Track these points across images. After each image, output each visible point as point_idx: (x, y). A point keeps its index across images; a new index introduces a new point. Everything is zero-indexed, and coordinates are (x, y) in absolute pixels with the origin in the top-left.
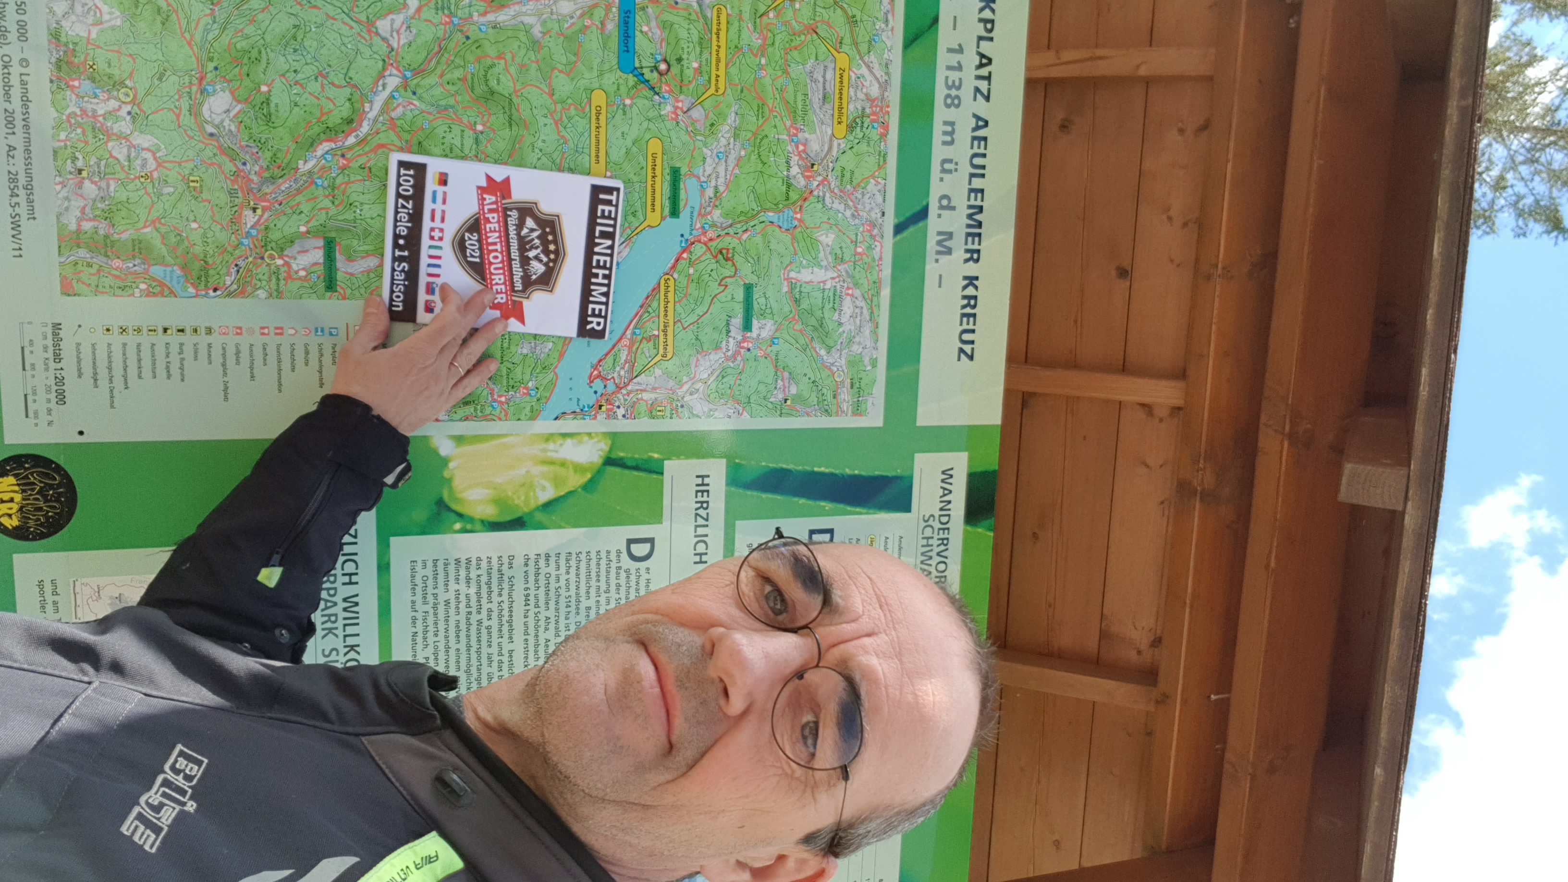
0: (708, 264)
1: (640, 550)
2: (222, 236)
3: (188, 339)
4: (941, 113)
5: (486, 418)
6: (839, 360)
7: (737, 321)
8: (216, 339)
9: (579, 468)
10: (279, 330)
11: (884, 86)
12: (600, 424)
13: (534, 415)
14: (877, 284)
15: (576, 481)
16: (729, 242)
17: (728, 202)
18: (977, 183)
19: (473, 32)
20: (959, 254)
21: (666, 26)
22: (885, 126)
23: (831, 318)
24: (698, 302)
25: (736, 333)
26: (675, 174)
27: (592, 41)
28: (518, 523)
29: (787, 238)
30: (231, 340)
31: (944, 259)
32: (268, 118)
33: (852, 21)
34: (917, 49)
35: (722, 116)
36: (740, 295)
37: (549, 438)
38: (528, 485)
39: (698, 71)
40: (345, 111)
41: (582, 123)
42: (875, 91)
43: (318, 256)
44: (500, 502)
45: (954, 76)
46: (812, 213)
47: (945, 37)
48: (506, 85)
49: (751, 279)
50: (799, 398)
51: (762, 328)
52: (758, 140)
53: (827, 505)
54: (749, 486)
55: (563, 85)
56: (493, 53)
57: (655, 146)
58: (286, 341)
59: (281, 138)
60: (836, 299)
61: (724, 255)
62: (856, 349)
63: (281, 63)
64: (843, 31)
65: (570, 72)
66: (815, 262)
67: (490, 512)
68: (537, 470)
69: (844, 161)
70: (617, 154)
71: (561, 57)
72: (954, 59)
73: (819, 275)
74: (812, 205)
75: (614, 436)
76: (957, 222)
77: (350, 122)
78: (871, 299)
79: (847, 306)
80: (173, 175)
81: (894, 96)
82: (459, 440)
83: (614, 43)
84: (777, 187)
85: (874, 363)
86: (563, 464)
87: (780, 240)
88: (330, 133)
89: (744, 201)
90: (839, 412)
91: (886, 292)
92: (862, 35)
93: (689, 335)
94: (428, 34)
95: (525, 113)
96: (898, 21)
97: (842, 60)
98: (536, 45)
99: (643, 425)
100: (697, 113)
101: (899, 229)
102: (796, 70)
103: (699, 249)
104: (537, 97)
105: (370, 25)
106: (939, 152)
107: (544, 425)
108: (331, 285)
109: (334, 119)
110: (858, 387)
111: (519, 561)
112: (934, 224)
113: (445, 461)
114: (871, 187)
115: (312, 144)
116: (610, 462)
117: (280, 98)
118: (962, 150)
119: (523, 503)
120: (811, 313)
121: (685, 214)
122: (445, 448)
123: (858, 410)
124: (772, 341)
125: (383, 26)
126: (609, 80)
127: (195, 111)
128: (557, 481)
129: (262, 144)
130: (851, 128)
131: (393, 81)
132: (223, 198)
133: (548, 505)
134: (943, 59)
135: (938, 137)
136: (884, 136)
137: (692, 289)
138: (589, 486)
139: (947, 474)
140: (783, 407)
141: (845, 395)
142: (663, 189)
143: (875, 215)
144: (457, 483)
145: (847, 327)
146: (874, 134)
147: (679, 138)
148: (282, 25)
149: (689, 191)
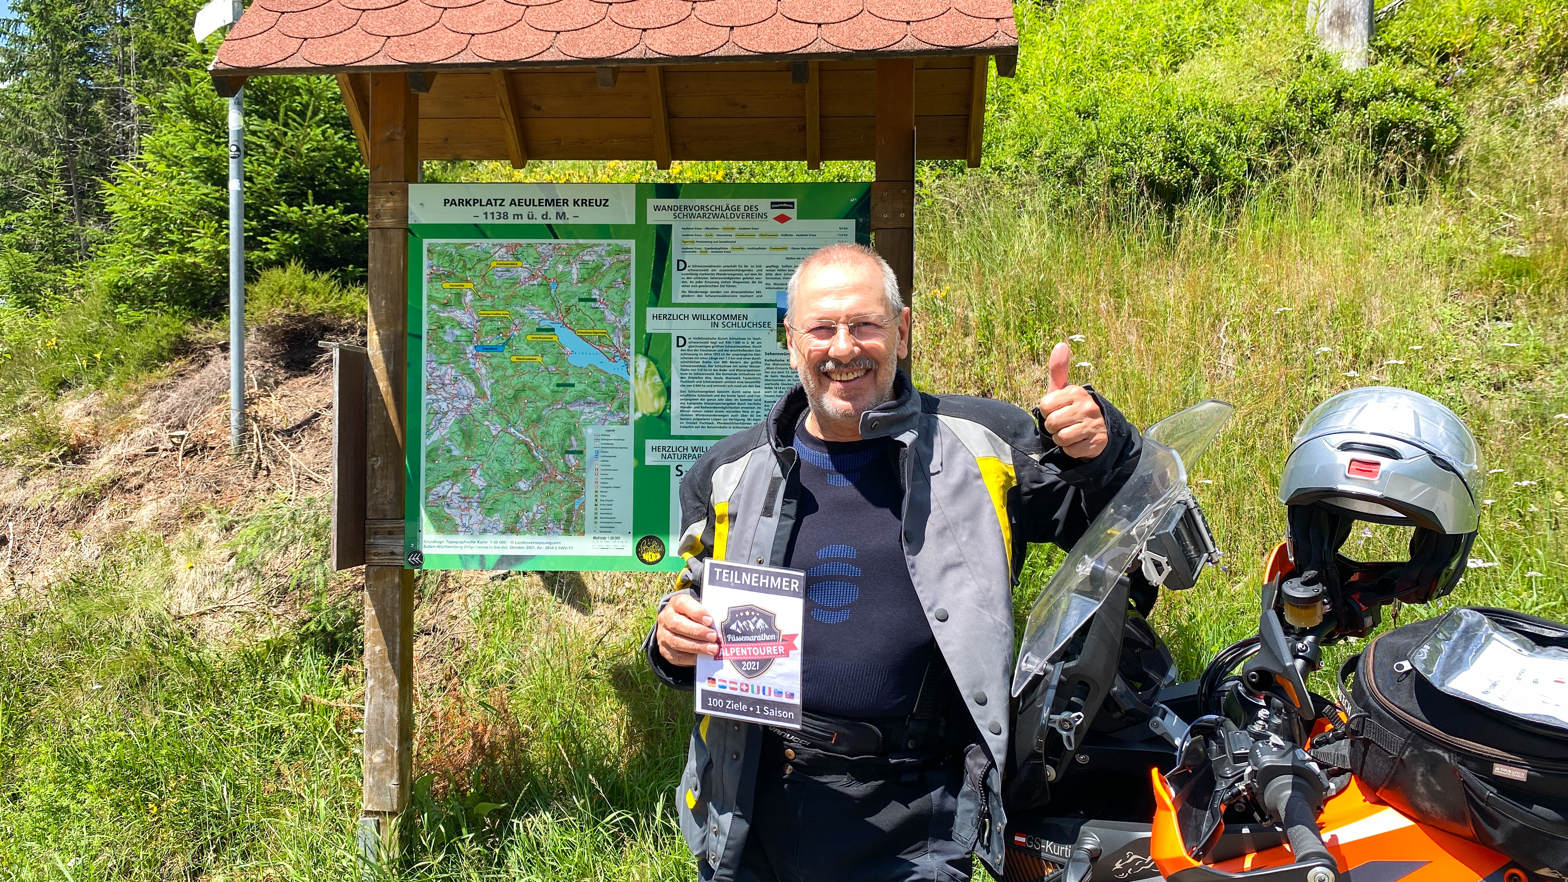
0: (571, 317)
1: (681, 342)
2: (565, 486)
3: (599, 498)
4: (510, 221)
5: (628, 400)
6: (608, 260)
7: (593, 304)
8: (599, 490)
9: (648, 366)
10: (597, 469)
11: (502, 246)
12: (632, 358)
13: (628, 383)
14: (577, 245)
15: (653, 367)
16: (563, 308)
17: (547, 309)
18: (536, 203)
19: (494, 403)
20: (565, 209)
21: (487, 334)
22: (517, 245)
23: (591, 265)
24: (585, 320)
25: (598, 305)
26: (539, 330)
27: (495, 361)
28: (668, 389)
29: (561, 285)
30: (600, 485)
31: (567, 216)
32: (526, 470)
33: (479, 261)
34: (488, 233)
35: (517, 312)
36: (583, 303)
37: (636, 377)
38: (654, 385)
39: (502, 322)
40: (523, 446)
41: (523, 365)
42: (504, 250)
43: (571, 456)
44: (660, 395)
45: (496, 216)
46: (551, 274)
47: (481, 221)
48: (511, 392)
49: (577, 299)
50: (623, 277)
51: (596, 293)
52: (525, 298)
53: (667, 263)
54: (658, 296)
55: (510, 372)
56: (500, 397)
57: (529, 338)
58: (600, 468)
59: (533, 467)
60: (584, 263)
61: (568, 310)
62: (603, 253)
63: (508, 466)
64: (483, 264)
65: (505, 369)
66: (570, 272)
67: (663, 400)
68: (648, 382)
69: (531, 261)
70: (533, 352)
71: (501, 373)
72: (490, 216)
73: (574, 271)
74: (548, 275)
75: (636, 353)
76: (552, 210)
77: (526, 444)
78: (583, 247)
79: (587, 258)
80: (546, 500)
81: (505, 241)
82: (636, 410)
83: (494, 353)
84: (542, 289)
85: (609, 245)
86: (646, 372)
87: (562, 287)
88: (530, 451)
89: (547, 303)
90: (629, 259)
91: (581, 241)
92: (484, 256)
93: (598, 323)
94: (496, 418)
95: (520, 385)
96: (478, 241)
97: (494, 264)
98: (497, 381)
99: (632, 341)
100: (517, 322)
101: (556, 237)
102: (499, 283)
103: (566, 320)
104: (514, 381)
105: (494, 437)
106: (525, 221)
107: (632, 379)
108: (581, 452)
109: (525, 449)
110: (620, 251)
111: (683, 389)
112: (553, 221)
113: (644, 415)
114: (540, 250)
115: (534, 457)
116: (646, 354)
117: (520, 466)
118: (524, 210)
119: (661, 387)
120: (589, 274)
121: (553, 326)
122: (639, 415)
123: (628, 251)
124: (601, 290)
125: (494, 433)
126: (507, 355)
127: (525, 493)
128: (653, 374)
129: (535, 473)
130: (518, 259)
131: (512, 430)
132: (553, 485)
133: (662, 377)
134: (490, 221)
135: (519, 222)
136: (521, 245)
137: (581, 323)
138: (655, 363)
139: (656, 208)
140: (627, 284)
141: (622, 257)
142: (545, 335)
143: (550, 247)
144: (652, 411)
145: (595, 257)
146: (520, 249)
147: (526, 329)
148: (496, 465)
149: (545, 324)
